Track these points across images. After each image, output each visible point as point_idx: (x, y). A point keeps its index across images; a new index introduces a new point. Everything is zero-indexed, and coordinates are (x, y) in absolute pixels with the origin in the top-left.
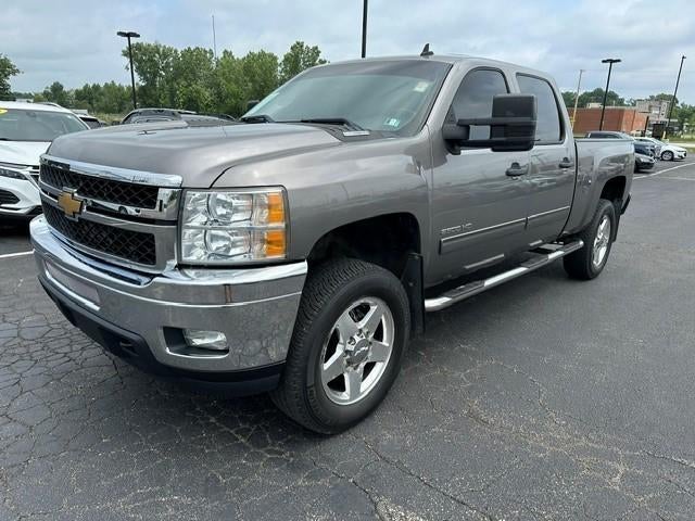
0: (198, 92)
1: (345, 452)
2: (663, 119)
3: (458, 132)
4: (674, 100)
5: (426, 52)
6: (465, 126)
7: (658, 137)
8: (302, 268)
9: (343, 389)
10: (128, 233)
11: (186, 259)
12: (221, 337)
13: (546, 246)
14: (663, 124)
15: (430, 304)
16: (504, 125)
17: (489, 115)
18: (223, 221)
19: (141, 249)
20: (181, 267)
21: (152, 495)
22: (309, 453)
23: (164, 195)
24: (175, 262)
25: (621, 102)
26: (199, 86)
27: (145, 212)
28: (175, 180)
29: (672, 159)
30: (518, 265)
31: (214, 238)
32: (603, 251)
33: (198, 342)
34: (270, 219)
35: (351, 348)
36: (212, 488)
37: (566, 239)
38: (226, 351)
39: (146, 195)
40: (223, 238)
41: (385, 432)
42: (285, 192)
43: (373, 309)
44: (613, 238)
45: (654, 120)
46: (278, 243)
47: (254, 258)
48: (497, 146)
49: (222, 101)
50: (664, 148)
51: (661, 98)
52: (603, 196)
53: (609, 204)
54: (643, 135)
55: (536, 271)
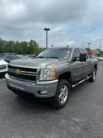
0: (12, 49)
1: (63, 111)
2: (98, 53)
3: (75, 59)
4: (100, 50)
5: (67, 46)
6: (76, 58)
7: (98, 56)
8: (57, 80)
9: (61, 101)
10: (31, 76)
11: (40, 80)
12: (46, 92)
13: (86, 76)
14: (99, 54)
15: (73, 86)
16: (82, 58)
17: (79, 56)
18: (46, 74)
19: (33, 79)
20: (40, 81)
21: (35, 120)
22: (57, 112)
23: (38, 70)
24: (38, 80)
25: (91, 50)
26: (12, 48)
27: (34, 73)
28: (40, 68)
29: (101, 60)
30: (83, 80)
31: (44, 76)
32: (94, 77)
33: (42, 93)
34: (53, 73)
35: (63, 94)
36: (44, 118)
37: (89, 75)
38: (47, 94)
39: (35, 70)
40: (45, 76)
41: (68, 108)
42: (55, 69)
43: (65, 87)
44: (96, 75)
45: (97, 53)
46: (54, 77)
47: (50, 79)
48: (81, 61)
49: (16, 51)
50: (100, 58)
51: (98, 49)
52: (94, 68)
53: (95, 69)
54: (95, 56)
55: (86, 80)
